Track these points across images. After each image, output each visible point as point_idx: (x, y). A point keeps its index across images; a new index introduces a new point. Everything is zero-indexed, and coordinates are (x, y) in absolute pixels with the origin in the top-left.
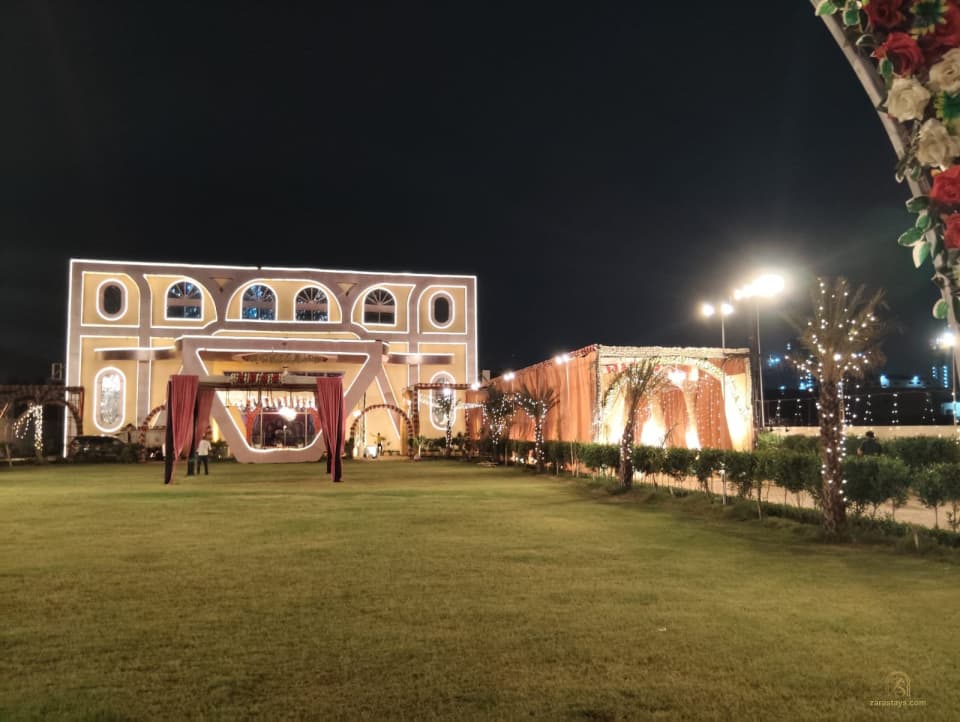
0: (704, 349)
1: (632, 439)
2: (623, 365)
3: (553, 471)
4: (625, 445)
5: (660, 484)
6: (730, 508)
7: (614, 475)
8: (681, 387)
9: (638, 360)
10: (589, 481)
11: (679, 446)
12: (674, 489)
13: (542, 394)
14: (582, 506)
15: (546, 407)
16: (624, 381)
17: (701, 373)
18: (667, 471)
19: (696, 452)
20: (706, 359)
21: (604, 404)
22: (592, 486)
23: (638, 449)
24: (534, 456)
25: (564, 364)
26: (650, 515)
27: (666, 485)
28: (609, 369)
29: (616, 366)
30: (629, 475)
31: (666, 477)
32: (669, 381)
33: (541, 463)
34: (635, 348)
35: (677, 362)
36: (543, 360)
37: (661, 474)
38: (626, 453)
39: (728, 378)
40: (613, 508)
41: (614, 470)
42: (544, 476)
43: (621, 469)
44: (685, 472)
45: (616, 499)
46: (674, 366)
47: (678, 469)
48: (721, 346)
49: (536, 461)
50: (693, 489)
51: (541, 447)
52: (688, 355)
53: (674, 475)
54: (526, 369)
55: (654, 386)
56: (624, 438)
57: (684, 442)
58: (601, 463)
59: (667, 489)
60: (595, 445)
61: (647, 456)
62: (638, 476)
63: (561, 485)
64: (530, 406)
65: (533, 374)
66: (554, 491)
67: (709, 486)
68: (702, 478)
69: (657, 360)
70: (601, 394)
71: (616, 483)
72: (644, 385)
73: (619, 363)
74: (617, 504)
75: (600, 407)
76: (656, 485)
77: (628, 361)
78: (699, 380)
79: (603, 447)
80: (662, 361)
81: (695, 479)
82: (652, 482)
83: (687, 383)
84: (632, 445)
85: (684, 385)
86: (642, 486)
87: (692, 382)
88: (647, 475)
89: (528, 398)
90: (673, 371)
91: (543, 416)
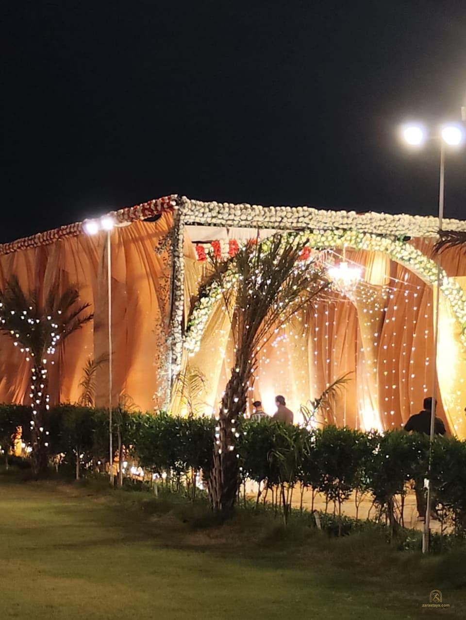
0: (405, 218)
1: (241, 407)
2: (233, 243)
3: (67, 472)
4: (225, 421)
5: (295, 505)
6: (436, 559)
7: (200, 485)
8: (352, 298)
9: (266, 234)
10: (146, 497)
11: (342, 423)
12: (324, 517)
13: (51, 301)
14: (124, 552)
15: (58, 331)
16: (233, 280)
17: (394, 268)
18: (313, 480)
19: (376, 439)
20: (407, 239)
21: (186, 330)
22: (152, 508)
23: (252, 430)
24: (26, 438)
25: (104, 235)
26: (271, 575)
27: (307, 506)
28: (200, 250)
29: (216, 245)
30: (232, 484)
31: (308, 492)
32: (327, 284)
33: (40, 454)
34: (258, 208)
35: (346, 243)
36: (57, 226)
37: (298, 485)
38: (228, 437)
39: (449, 282)
40: (195, 558)
41: (200, 473)
42: (48, 483)
43: (215, 473)
44: (350, 483)
45: (201, 538)
46: (339, 251)
47: (334, 474)
48: (436, 215)
49: (29, 450)
50: (363, 516)
51: (45, 418)
52: (369, 228)
53: (325, 489)
54: (16, 244)
55: (295, 294)
56: (224, 403)
57: (353, 418)
58: (174, 458)
59: (309, 517)
60: (163, 417)
61: (271, 446)
62: (251, 488)
63: (85, 505)
64: (23, 327)
65: (32, 255)
66: (67, 520)
67: (397, 513)
68: (383, 497)
69: (303, 237)
70: (183, 305)
71: (204, 501)
72: (273, 291)
73: (224, 238)
74: (203, 549)
75: (178, 335)
76: (287, 507)
77: (243, 236)
78: (391, 284)
79: (179, 420)
80: (315, 239)
81: (369, 495)
82: (279, 500)
83: (363, 288)
84: (240, 420)
85: (358, 293)
86: (259, 509)
87: (375, 288)
88: (268, 486)
89: (20, 309)
90: (337, 261)
91: (51, 351)
